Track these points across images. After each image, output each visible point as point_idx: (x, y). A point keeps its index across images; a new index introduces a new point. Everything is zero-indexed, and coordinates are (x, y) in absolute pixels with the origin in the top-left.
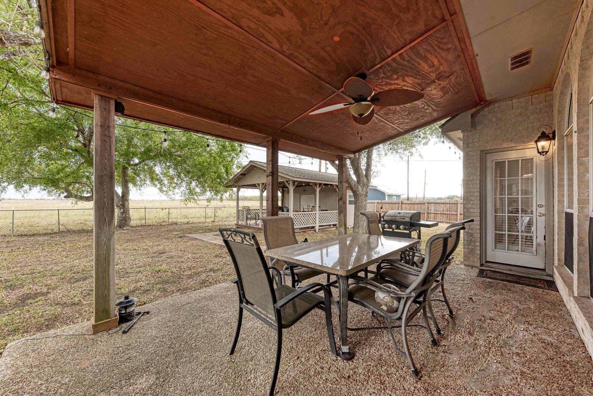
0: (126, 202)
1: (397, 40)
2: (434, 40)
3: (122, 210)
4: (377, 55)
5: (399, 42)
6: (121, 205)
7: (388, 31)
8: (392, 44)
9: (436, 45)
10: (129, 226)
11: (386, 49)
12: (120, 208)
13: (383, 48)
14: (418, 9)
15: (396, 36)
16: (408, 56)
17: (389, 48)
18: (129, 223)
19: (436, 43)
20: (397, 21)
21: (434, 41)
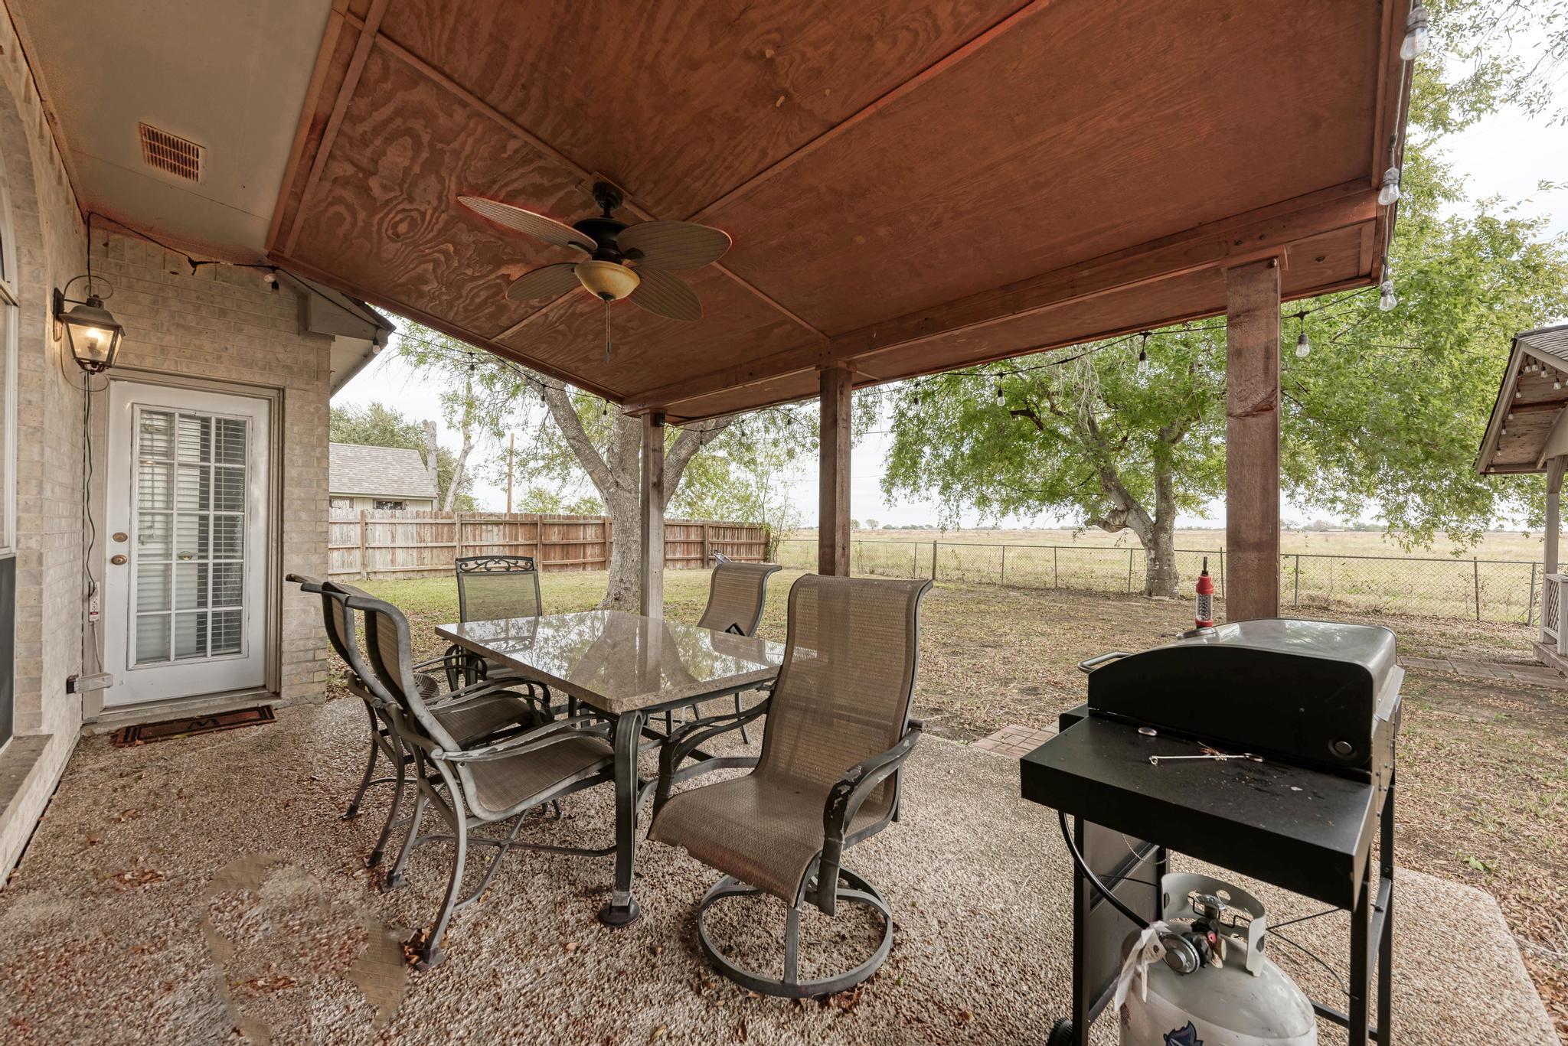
0: (1163, 535)
1: (478, 134)
2: (432, 39)
3: (1153, 552)
4: (532, 166)
5: (480, 129)
6: (1150, 540)
7: (467, 157)
8: (492, 143)
9: (443, 26)
10: (1172, 595)
11: (509, 152)
12: (1149, 549)
13: (510, 158)
14: (398, 112)
15: (470, 141)
16: (510, 92)
17: (505, 147)
18: (1172, 586)
19: (439, 25)
20: (439, 146)
21: (436, 38)
